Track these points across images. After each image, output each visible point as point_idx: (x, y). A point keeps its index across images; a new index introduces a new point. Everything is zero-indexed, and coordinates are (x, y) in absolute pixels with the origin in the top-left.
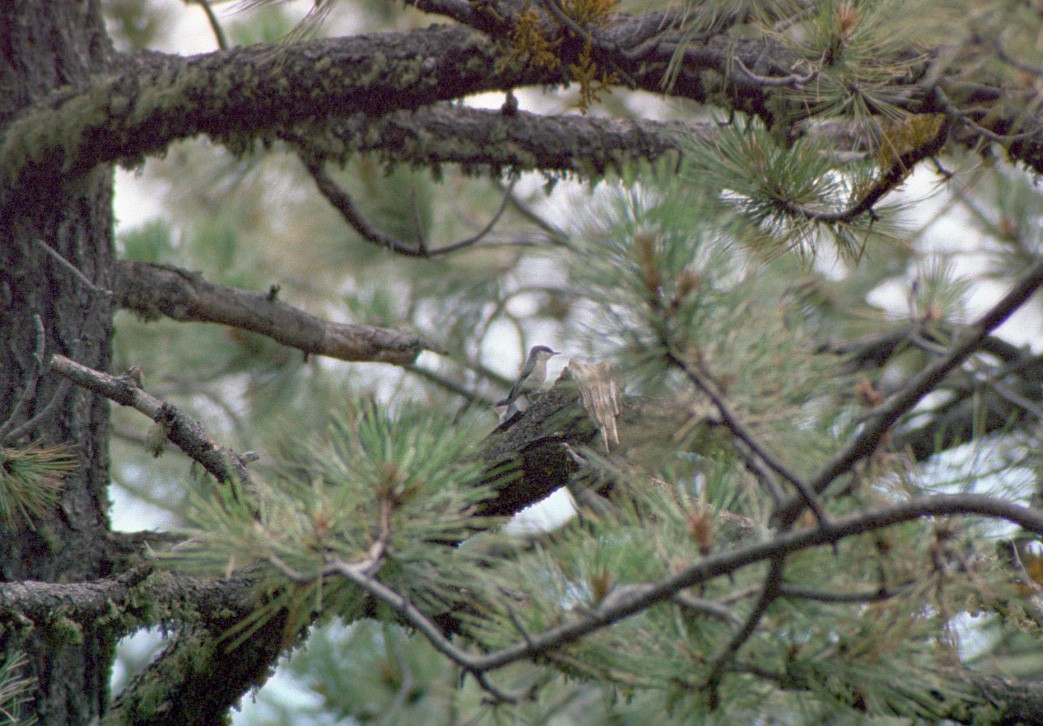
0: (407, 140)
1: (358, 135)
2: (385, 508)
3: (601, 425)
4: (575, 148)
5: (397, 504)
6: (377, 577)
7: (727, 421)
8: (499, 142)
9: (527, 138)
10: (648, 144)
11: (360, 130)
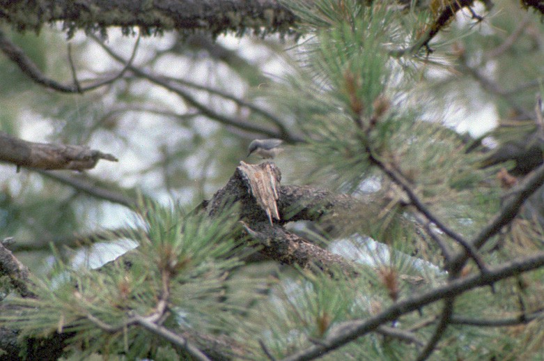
0: (82, 13)
1: (48, 10)
2: (165, 277)
3: (266, 207)
4: (201, 12)
5: (173, 273)
6: (164, 325)
7: (414, 202)
8: (148, 10)
9: (167, 7)
10: (252, 7)
11: (49, 7)
